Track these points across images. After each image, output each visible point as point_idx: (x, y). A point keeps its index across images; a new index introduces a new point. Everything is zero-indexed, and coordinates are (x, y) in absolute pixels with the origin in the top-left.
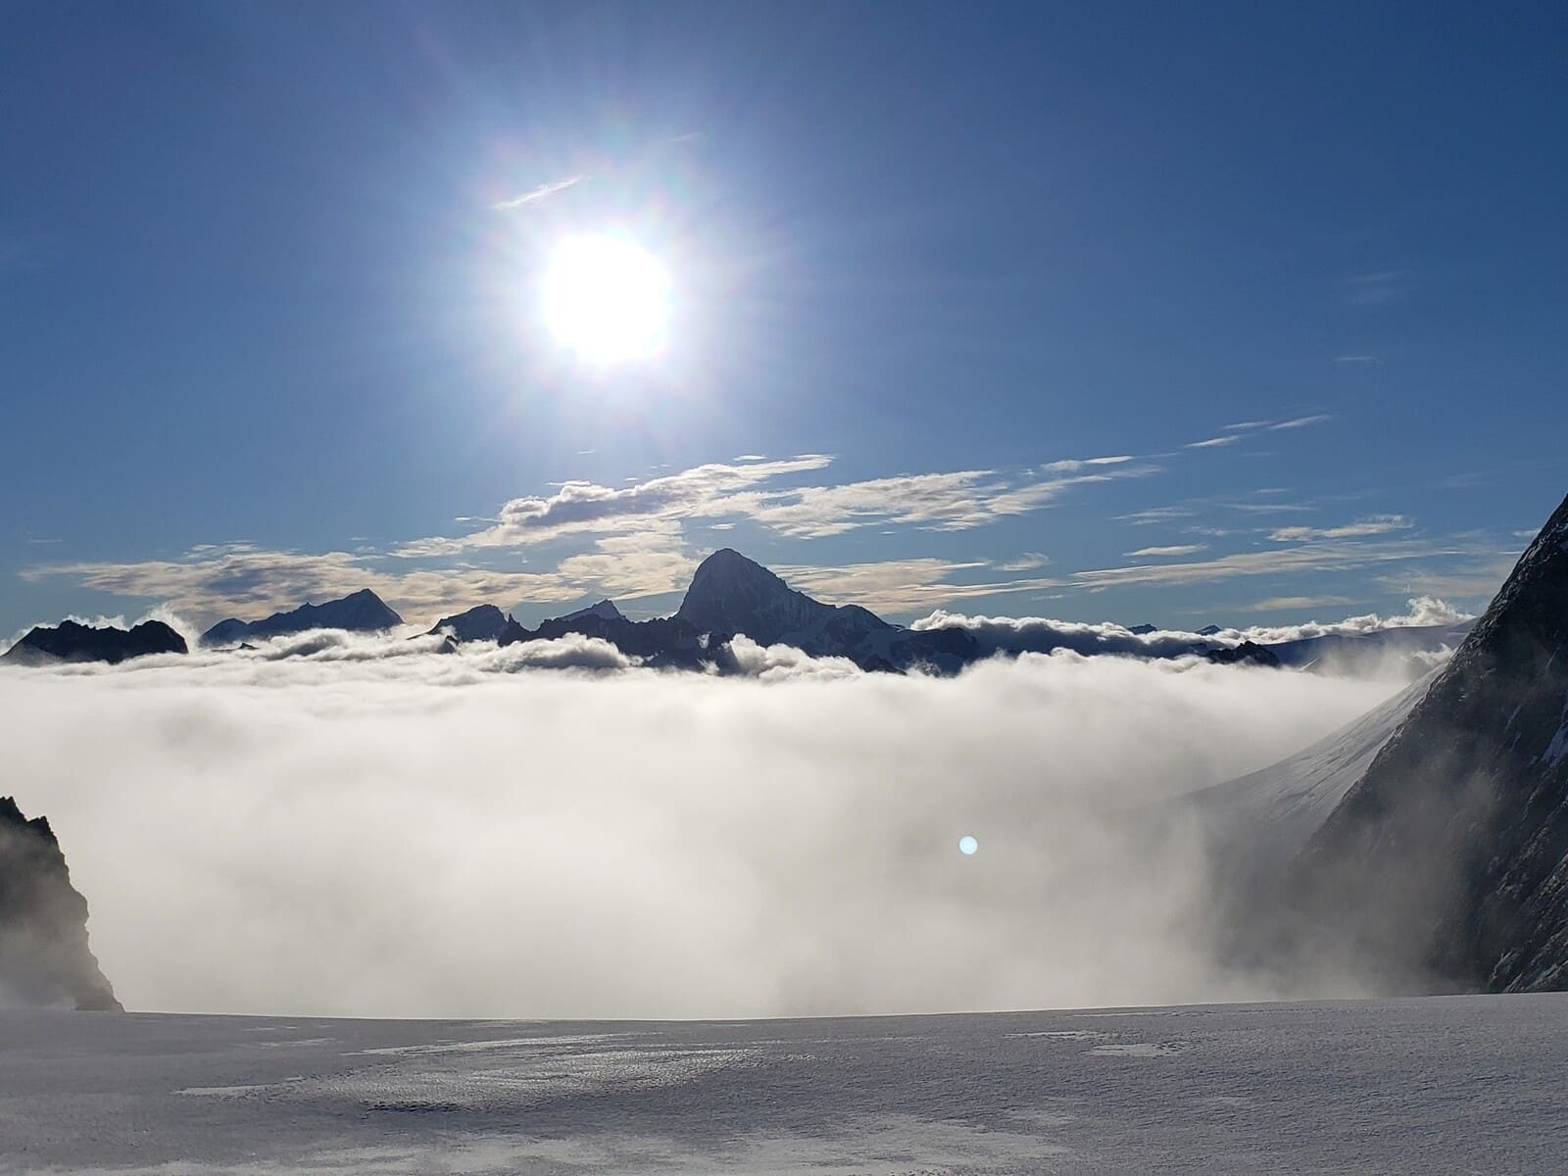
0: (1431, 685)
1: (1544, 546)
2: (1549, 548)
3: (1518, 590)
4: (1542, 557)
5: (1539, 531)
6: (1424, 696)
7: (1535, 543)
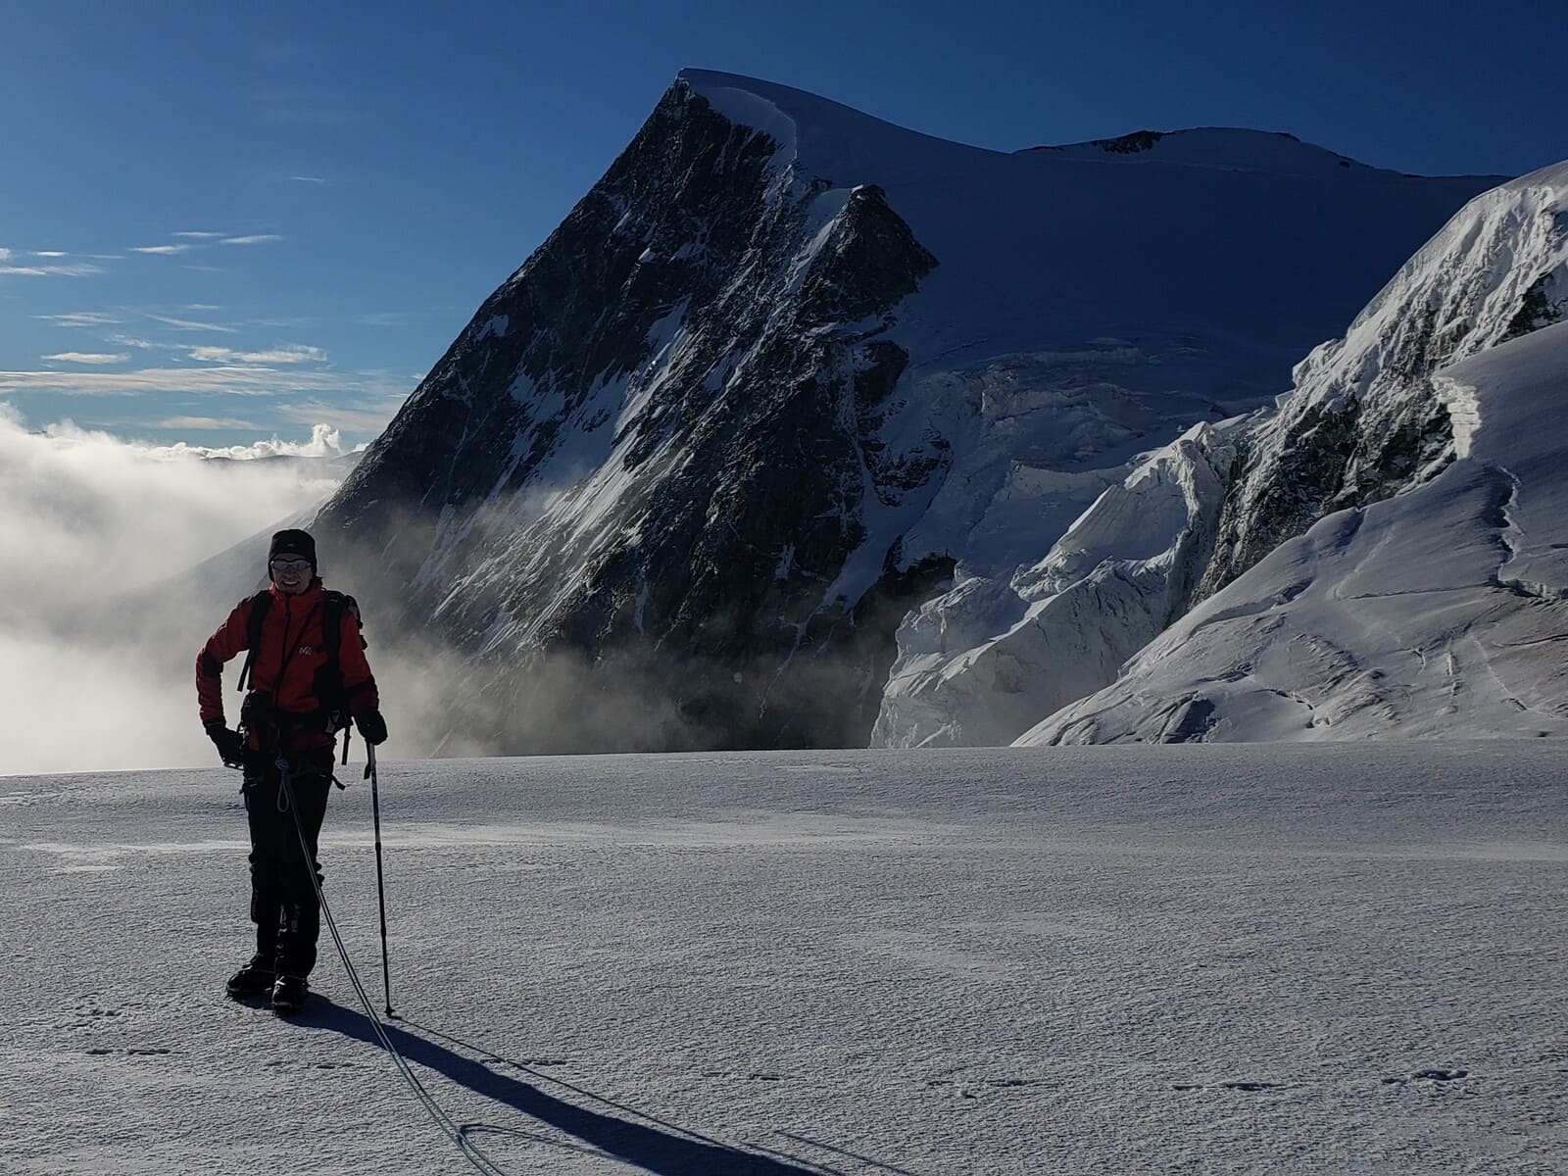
0: (320, 512)
1: (427, 391)
2: (432, 394)
3: (402, 429)
4: (425, 401)
5: (425, 377)
6: (312, 521)
7: (420, 388)
